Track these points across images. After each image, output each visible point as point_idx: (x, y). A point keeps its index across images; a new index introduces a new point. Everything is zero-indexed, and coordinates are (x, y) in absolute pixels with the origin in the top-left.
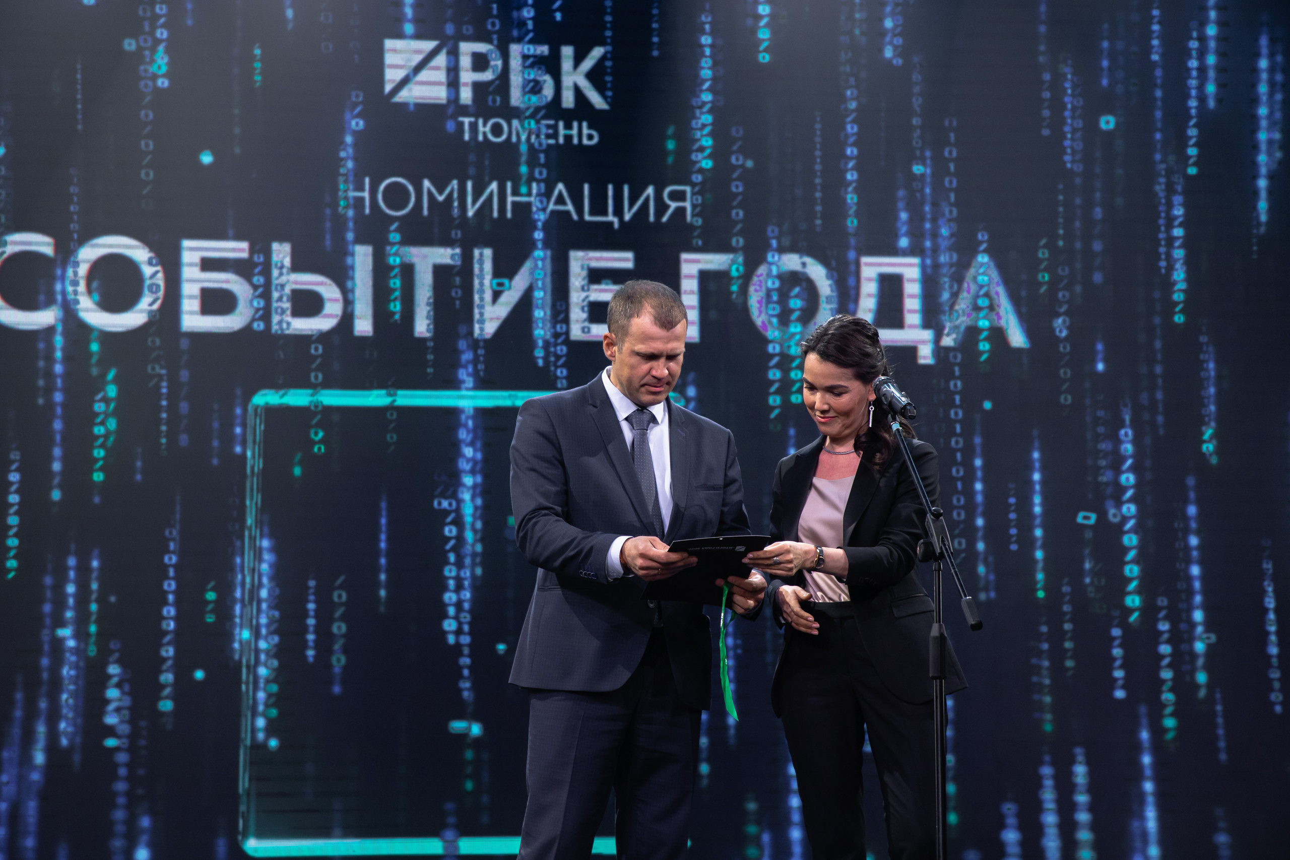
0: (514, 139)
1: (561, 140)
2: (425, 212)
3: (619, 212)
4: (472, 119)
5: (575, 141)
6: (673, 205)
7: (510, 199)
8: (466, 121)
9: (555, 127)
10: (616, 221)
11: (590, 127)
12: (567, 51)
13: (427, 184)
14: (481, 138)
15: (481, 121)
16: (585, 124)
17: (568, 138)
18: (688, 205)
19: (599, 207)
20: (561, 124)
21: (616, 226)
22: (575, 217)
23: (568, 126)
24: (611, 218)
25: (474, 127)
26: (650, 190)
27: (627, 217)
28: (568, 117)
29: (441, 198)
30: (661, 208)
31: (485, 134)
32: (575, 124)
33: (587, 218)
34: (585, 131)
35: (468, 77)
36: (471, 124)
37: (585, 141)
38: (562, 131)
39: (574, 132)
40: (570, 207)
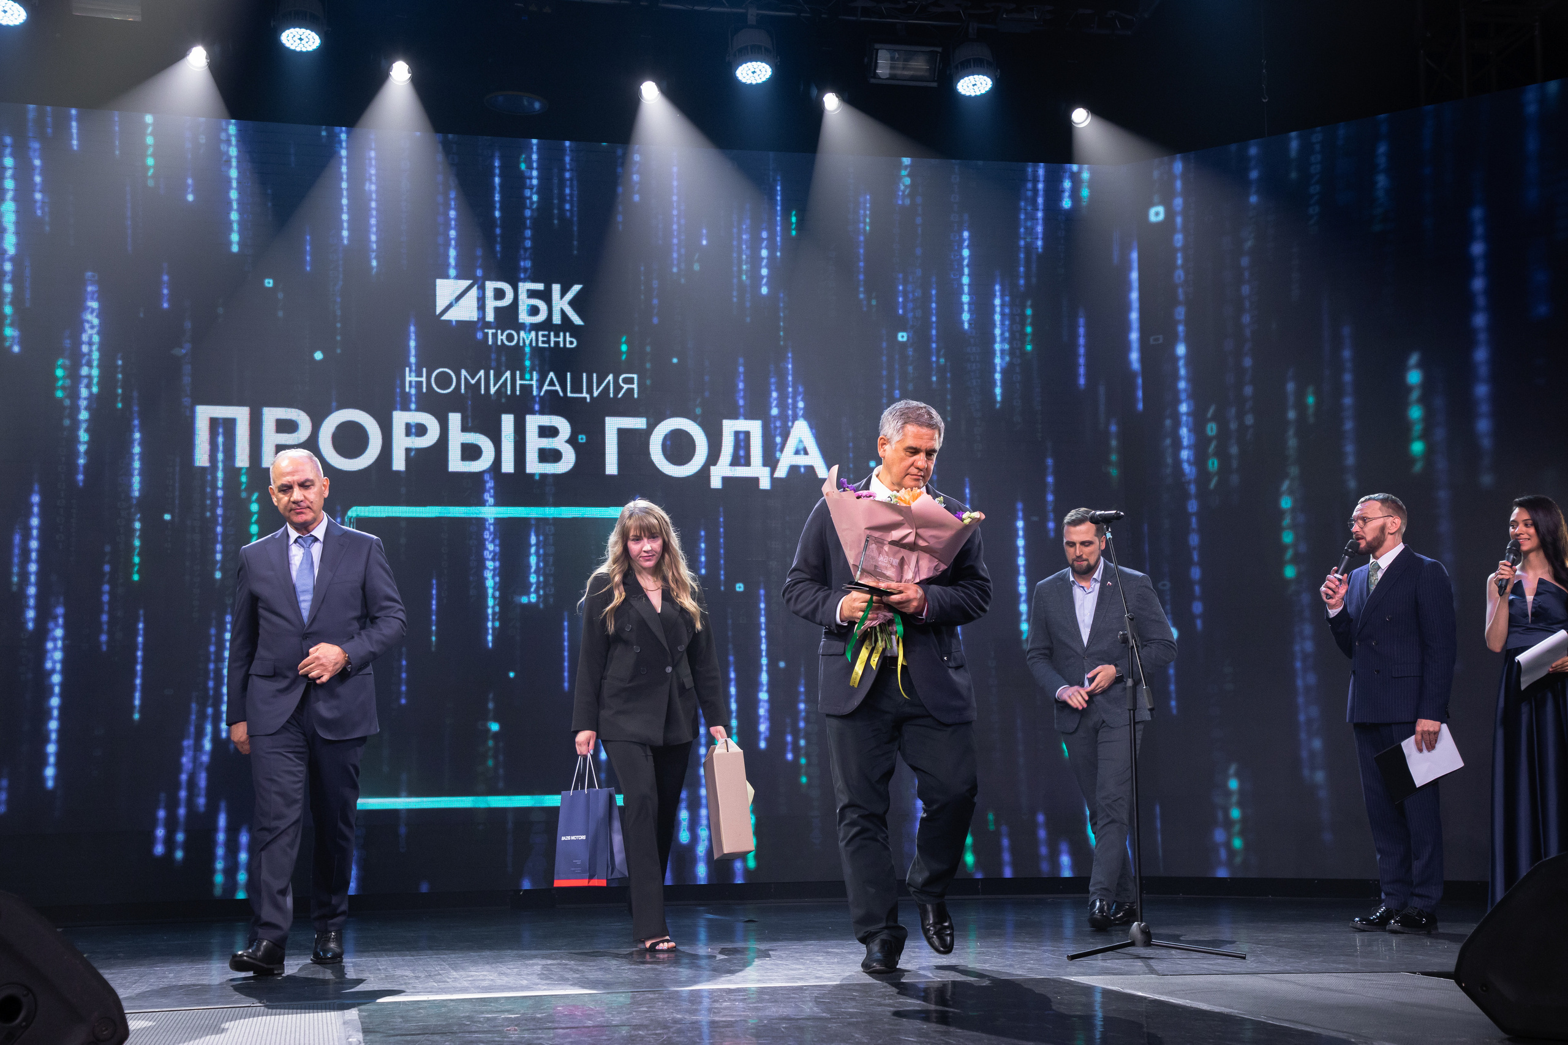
0: (521, 344)
1: (552, 345)
2: (463, 391)
3: (590, 391)
4: (494, 331)
5: (562, 345)
6: (626, 387)
7: (519, 382)
8: (490, 332)
9: (548, 336)
10: (588, 396)
11: (571, 337)
12: (556, 288)
13: (464, 372)
14: (499, 343)
15: (499, 332)
16: (568, 334)
17: (557, 343)
18: (635, 386)
19: (577, 388)
20: (552, 334)
21: (588, 400)
22: (561, 394)
23: (557, 336)
24: (585, 395)
25: (495, 336)
26: (610, 377)
27: (596, 394)
28: (557, 329)
29: (473, 382)
30: (618, 388)
31: (502, 340)
32: (562, 334)
33: (569, 394)
34: (568, 339)
35: (491, 304)
36: (492, 333)
37: (568, 345)
38: (553, 339)
39: (561, 339)
40: (558, 388)
